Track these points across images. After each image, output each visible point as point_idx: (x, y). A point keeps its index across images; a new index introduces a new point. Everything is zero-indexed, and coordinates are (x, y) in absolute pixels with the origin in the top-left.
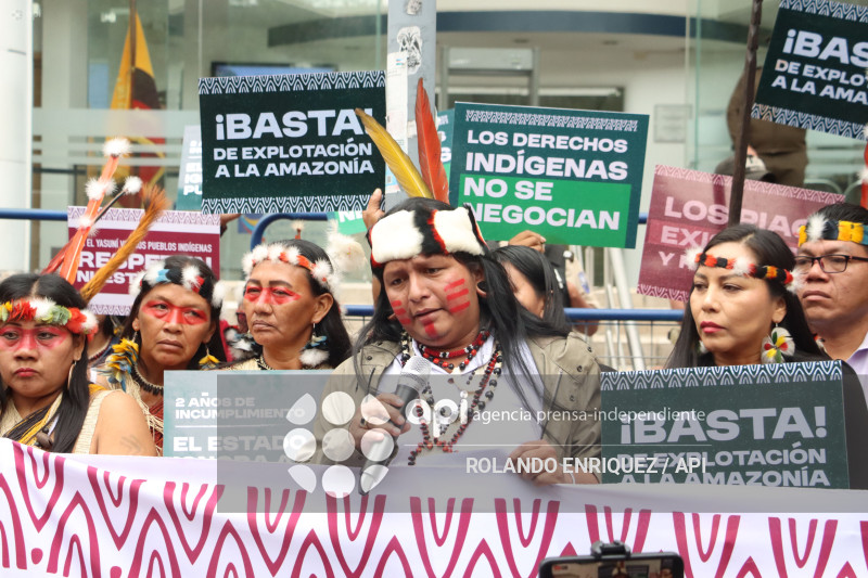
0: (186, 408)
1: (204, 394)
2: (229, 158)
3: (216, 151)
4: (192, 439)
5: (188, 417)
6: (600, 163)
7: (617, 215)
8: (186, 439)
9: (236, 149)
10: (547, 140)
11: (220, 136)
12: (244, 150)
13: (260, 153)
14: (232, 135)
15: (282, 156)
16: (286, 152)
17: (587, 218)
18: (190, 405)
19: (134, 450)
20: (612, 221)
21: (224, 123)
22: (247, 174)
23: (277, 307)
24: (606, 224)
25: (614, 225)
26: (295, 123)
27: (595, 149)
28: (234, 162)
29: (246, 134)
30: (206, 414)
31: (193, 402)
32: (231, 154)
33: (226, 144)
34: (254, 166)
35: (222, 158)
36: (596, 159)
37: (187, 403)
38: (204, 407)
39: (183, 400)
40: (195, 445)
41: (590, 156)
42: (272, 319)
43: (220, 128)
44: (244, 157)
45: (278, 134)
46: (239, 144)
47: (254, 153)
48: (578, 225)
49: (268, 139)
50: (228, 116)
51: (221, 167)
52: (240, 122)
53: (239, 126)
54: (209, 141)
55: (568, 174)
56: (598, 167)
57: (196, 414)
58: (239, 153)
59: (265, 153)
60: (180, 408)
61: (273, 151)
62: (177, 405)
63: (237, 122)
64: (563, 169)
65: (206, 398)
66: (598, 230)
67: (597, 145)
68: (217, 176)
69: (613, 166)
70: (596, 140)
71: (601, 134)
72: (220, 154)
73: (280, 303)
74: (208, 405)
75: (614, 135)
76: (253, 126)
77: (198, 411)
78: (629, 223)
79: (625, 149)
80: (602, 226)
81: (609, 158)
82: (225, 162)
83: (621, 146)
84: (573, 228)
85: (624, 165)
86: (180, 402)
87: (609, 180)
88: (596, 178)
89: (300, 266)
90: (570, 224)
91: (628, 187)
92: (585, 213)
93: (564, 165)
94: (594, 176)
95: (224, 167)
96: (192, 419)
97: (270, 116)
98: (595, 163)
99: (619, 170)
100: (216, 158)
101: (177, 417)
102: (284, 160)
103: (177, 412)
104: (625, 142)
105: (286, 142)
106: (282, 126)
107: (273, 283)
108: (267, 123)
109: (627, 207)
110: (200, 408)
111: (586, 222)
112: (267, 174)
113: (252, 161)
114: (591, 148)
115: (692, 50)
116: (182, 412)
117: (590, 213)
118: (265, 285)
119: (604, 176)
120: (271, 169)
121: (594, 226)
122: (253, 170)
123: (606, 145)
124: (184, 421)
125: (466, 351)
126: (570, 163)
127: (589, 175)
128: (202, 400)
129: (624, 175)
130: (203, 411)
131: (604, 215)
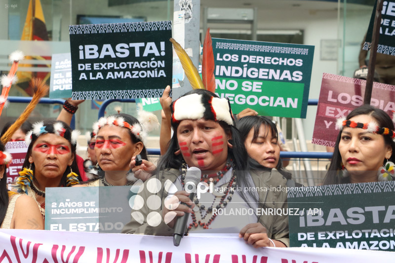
0: (57, 208)
1: (67, 200)
2: (87, 69)
3: (79, 65)
4: (60, 225)
5: (58, 213)
6: (288, 72)
7: (296, 100)
8: (57, 225)
9: (90, 64)
10: (259, 59)
11: (81, 57)
12: (95, 64)
13: (103, 66)
14: (88, 57)
15: (116, 68)
16: (118, 65)
17: (280, 101)
18: (59, 206)
19: (35, 226)
20: (294, 103)
21: (84, 50)
22: (97, 78)
23: (113, 150)
24: (290, 105)
25: (295, 106)
26: (122, 50)
27: (285, 64)
28: (89, 71)
29: (96, 56)
30: (68, 211)
31: (61, 204)
32: (87, 67)
33: (85, 61)
34: (100, 73)
35: (83, 69)
36: (286, 70)
37: (58, 205)
38: (67, 207)
39: (56, 204)
40: (63, 229)
41: (282, 68)
42: (111, 157)
43: (81, 53)
44: (95, 69)
45: (113, 56)
46: (92, 61)
47: (100, 66)
48: (275, 105)
49: (108, 59)
50: (86, 46)
51: (82, 74)
52: (92, 49)
53: (92, 52)
54: (75, 60)
55: (270, 78)
56: (286, 74)
57: (63, 211)
58: (92, 67)
59: (106, 66)
60: (54, 208)
61: (111, 65)
62: (53, 206)
63: (91, 49)
64: (268, 75)
65: (68, 202)
66: (286, 108)
67: (286, 62)
68: (80, 79)
69: (294, 73)
70: (286, 59)
71: (288, 56)
72: (81, 67)
73: (115, 148)
74: (69, 206)
75: (296, 57)
76: (99, 51)
77: (64, 210)
78: (303, 104)
79: (301, 64)
80: (288, 106)
81: (292, 69)
82: (84, 71)
83: (299, 63)
84: (273, 107)
85: (301, 73)
86: (54, 205)
87: (293, 81)
88: (286, 80)
89: (125, 127)
90: (271, 105)
91: (303, 85)
92: (279, 99)
93: (268, 73)
94: (284, 79)
95: (84, 74)
96: (60, 214)
97: (109, 46)
98: (285, 72)
99: (298, 76)
100: (80, 69)
101: (53, 213)
102: (116, 70)
103: (53, 210)
104: (301, 61)
105: (118, 60)
106: (115, 51)
107: (111, 137)
108: (107, 50)
109: (302, 95)
110: (65, 208)
111: (280, 104)
112: (107, 78)
113: (99, 71)
114: (283, 63)
115: (341, 9)
116: (55, 210)
117: (282, 99)
118: (106, 139)
119: (290, 79)
120: (110, 75)
121: (284, 106)
122: (100, 76)
123: (291, 62)
124: (56, 215)
125: (218, 174)
126: (272, 71)
127: (282, 78)
128: (66, 203)
129: (300, 78)
130: (67, 210)
131: (289, 100)
